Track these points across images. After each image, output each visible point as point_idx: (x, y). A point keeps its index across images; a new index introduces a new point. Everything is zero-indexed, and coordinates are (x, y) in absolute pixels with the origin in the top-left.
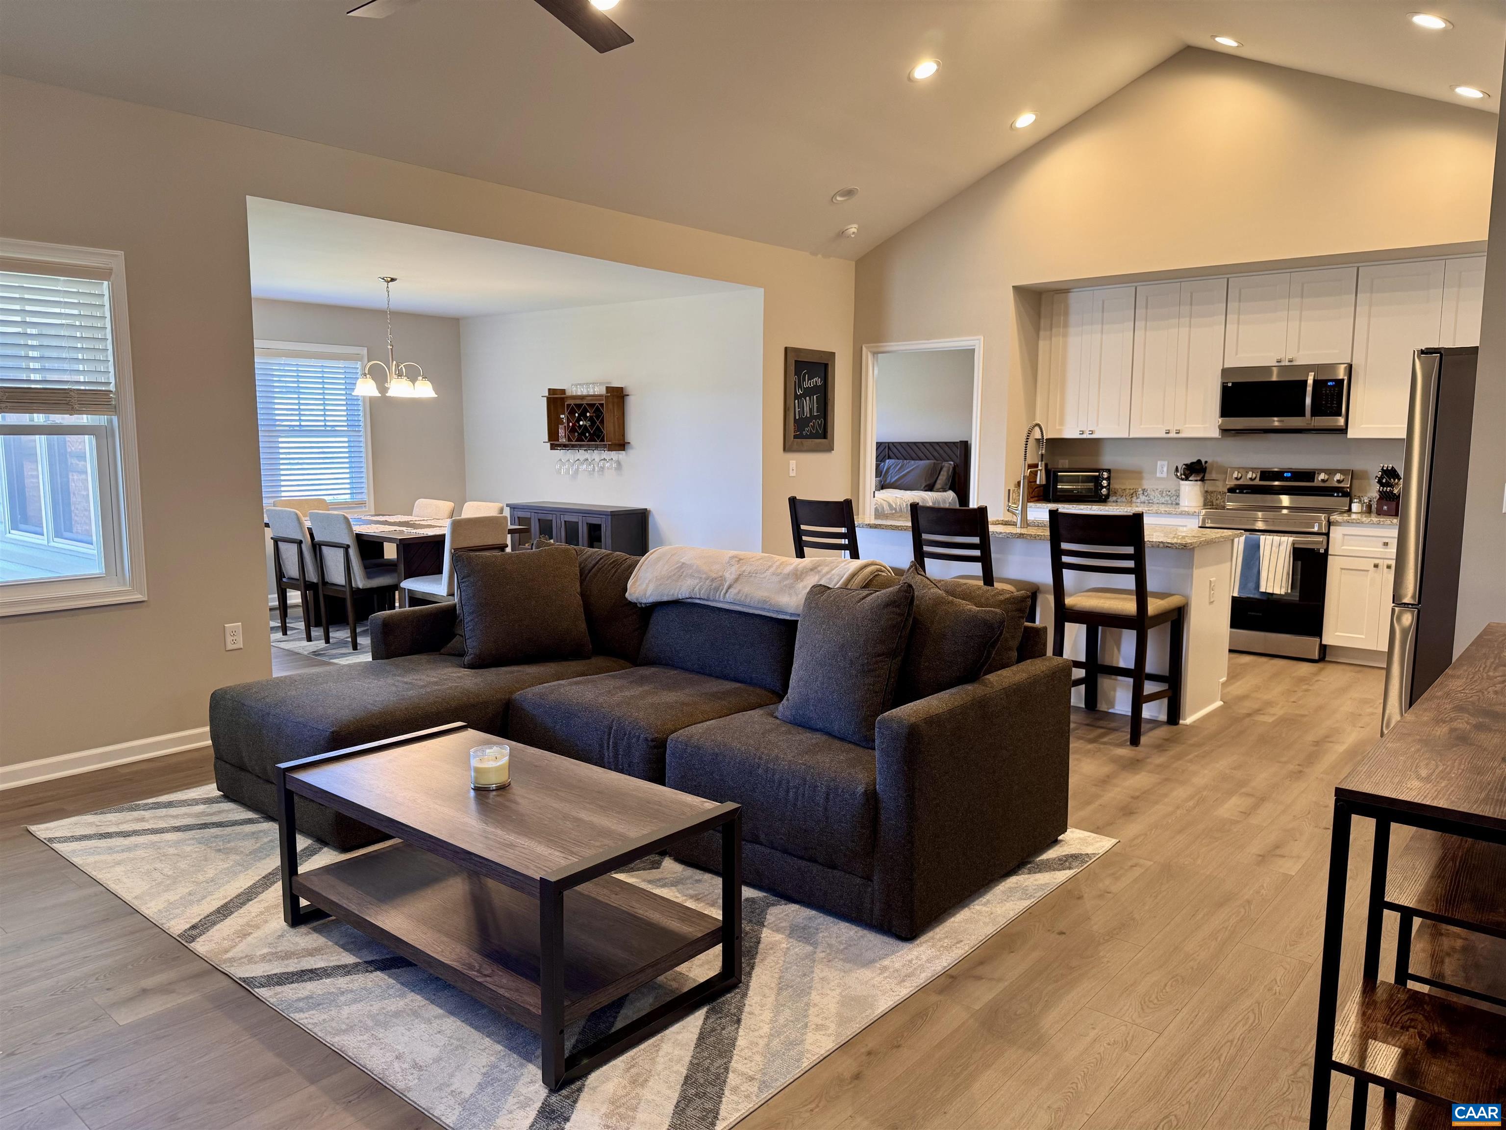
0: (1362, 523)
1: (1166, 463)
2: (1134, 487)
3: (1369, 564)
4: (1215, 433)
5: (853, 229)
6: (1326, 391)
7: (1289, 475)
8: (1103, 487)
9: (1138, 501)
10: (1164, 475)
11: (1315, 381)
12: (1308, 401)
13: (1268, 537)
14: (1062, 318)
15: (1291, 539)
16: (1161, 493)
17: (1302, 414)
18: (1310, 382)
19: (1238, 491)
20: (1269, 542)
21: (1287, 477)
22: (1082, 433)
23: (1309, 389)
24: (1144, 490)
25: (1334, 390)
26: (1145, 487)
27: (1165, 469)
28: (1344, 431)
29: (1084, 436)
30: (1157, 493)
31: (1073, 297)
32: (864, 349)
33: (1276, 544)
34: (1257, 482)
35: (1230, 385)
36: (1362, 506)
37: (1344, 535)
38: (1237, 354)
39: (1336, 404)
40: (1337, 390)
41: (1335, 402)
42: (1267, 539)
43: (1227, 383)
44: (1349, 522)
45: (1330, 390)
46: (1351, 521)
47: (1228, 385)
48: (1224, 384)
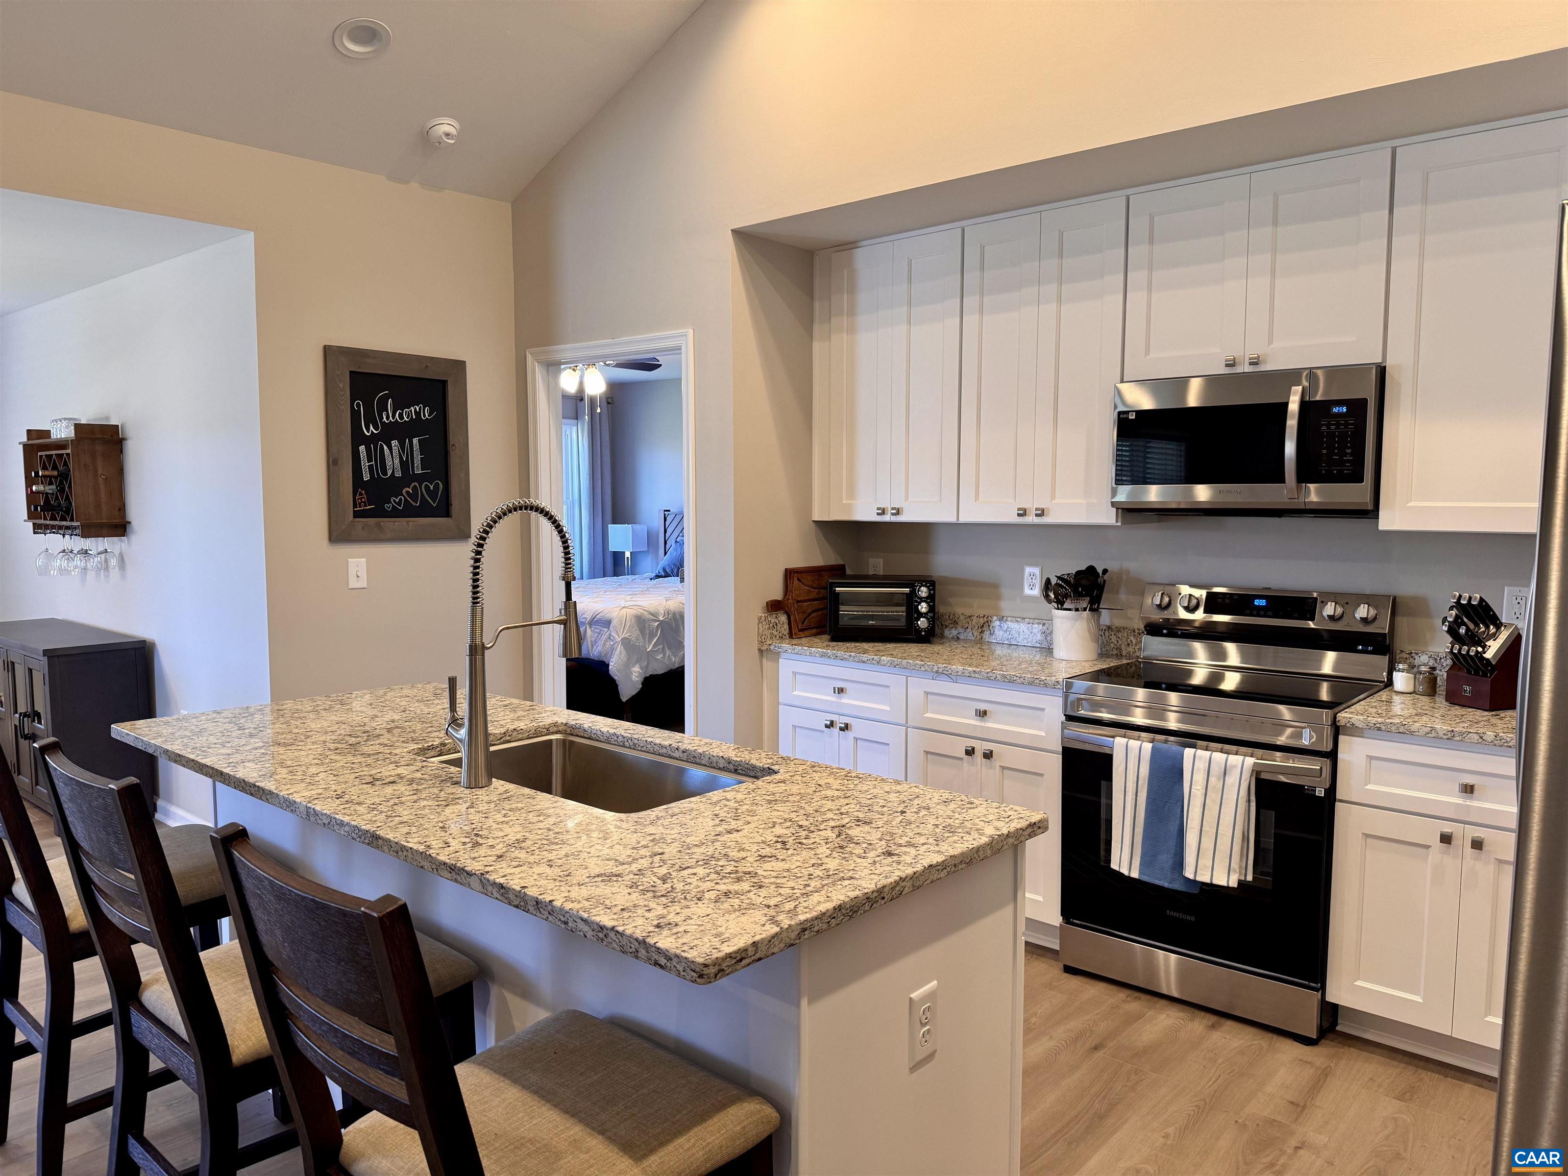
0: (1412, 733)
1: (1034, 569)
2: (986, 612)
3: (1430, 832)
4: (1109, 517)
5: (446, 126)
6: (1328, 426)
7: (1263, 603)
8: (921, 615)
9: (993, 639)
10: (1036, 593)
11: (1303, 404)
12: (1290, 448)
13: (1200, 752)
14: (845, 296)
15: (1250, 761)
16: (1030, 625)
17: (1280, 478)
18: (1294, 406)
19: (1165, 631)
20: (1201, 766)
21: (1259, 608)
22: (883, 512)
23: (1292, 423)
24: (1001, 620)
25: (1346, 425)
26: (1003, 614)
27: (1037, 582)
28: (1371, 512)
29: (887, 518)
30: (1023, 627)
31: (861, 255)
32: (529, 358)
33: (1216, 770)
34: (1200, 616)
35: (1132, 416)
36: (1414, 680)
37: (1371, 758)
38: (1147, 352)
39: (1351, 455)
40: (1351, 424)
41: (1349, 451)
42: (1200, 757)
43: (1127, 412)
44: (1379, 729)
45: (1338, 425)
46: (1383, 728)
47: (1130, 418)
48: (1121, 416)
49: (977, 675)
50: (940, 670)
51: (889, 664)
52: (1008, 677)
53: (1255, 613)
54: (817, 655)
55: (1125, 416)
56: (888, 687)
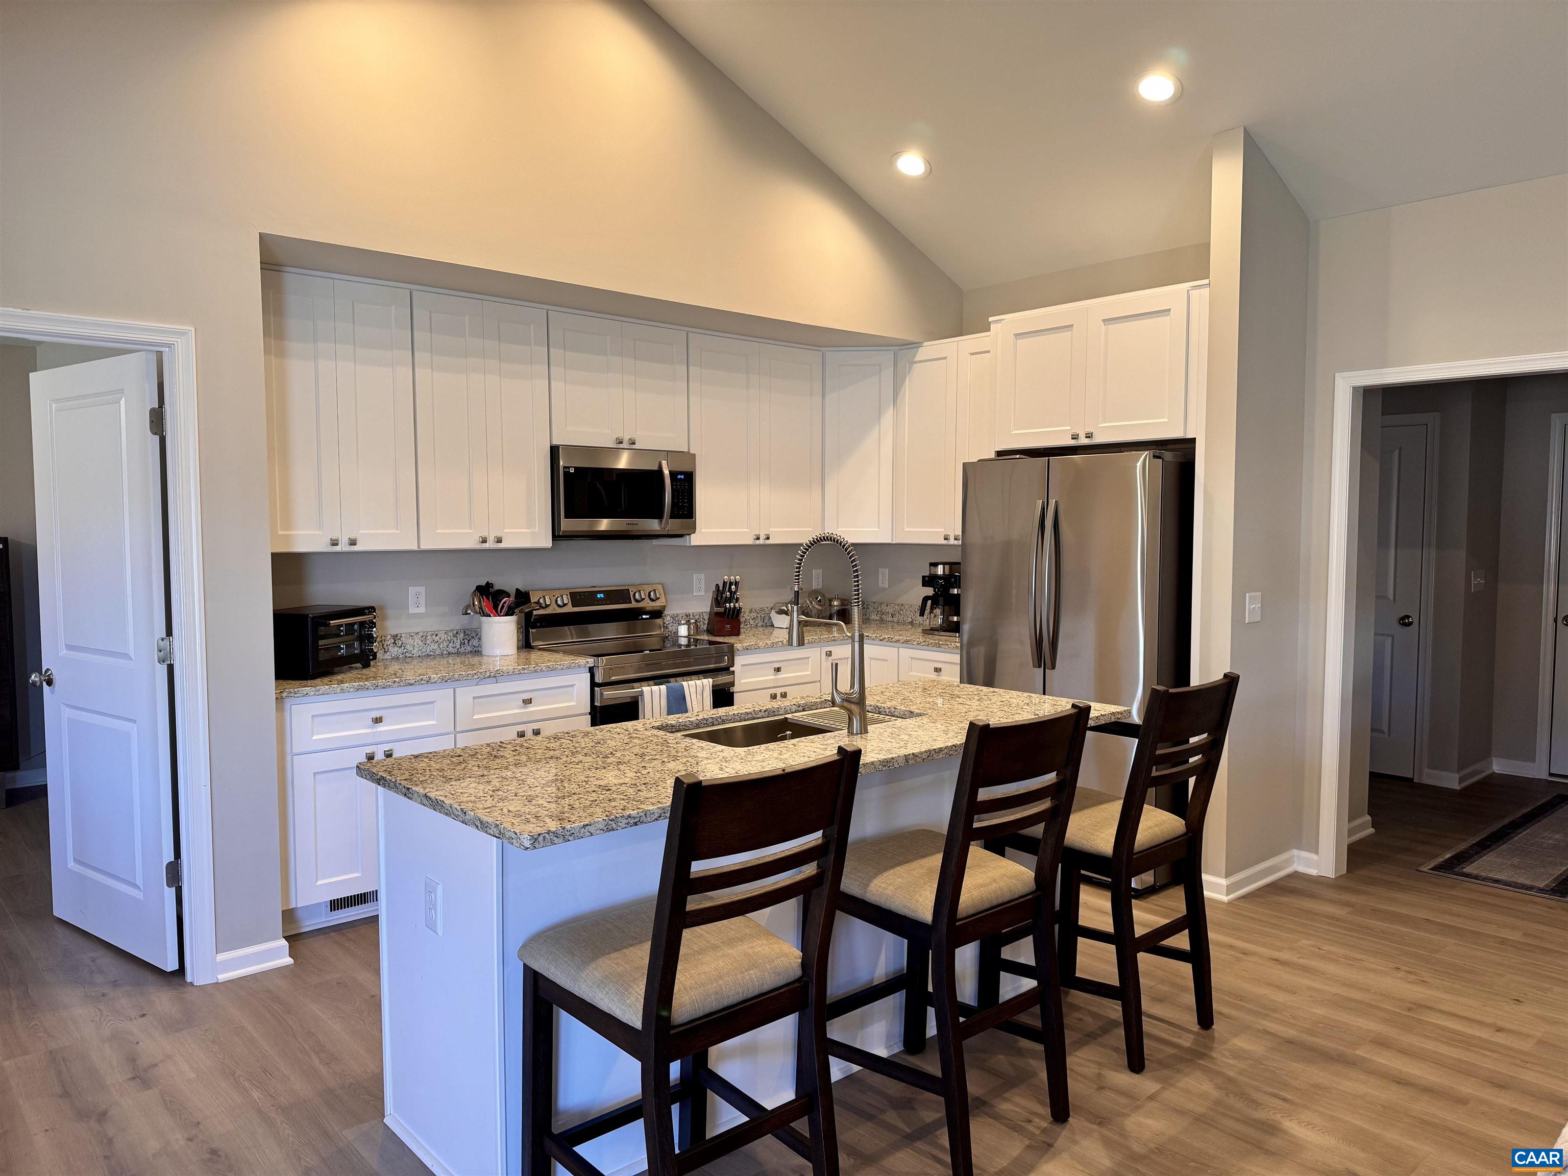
0: (759, 648)
1: (422, 590)
4: (545, 541)
6: (677, 486)
7: (602, 595)
9: (387, 656)
10: (422, 610)
11: (671, 472)
12: (667, 499)
13: (690, 683)
15: (710, 680)
16: (424, 638)
17: (663, 515)
18: (666, 472)
19: (538, 624)
20: (693, 690)
21: (598, 599)
22: (335, 543)
24: (395, 637)
25: (685, 485)
26: (394, 633)
27: (422, 600)
28: (689, 535)
29: (339, 549)
30: (417, 641)
35: (572, 470)
36: (689, 628)
38: (566, 425)
39: (687, 503)
40: (687, 486)
41: (686, 501)
42: (691, 685)
43: (569, 468)
44: (748, 649)
45: (681, 485)
46: (749, 648)
47: (571, 471)
48: (565, 470)
49: (525, 671)
50: (492, 674)
51: (440, 681)
52: (551, 667)
53: (600, 602)
54: (352, 690)
55: (567, 470)
56: (433, 702)
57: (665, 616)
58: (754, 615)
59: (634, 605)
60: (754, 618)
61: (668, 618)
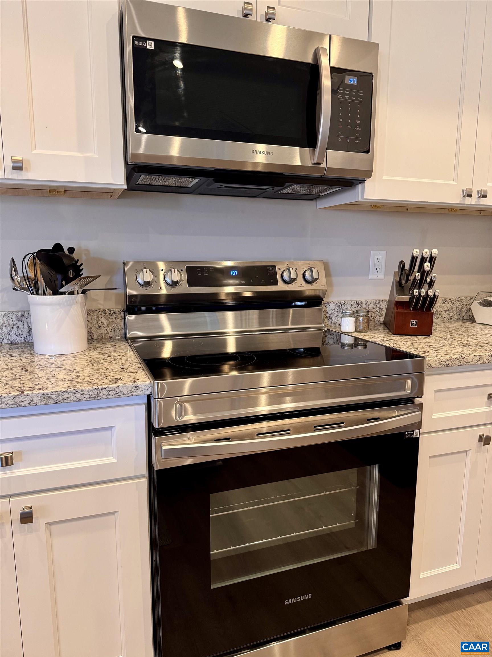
0: (468, 363)
6: (345, 96)
19: (143, 308)
25: (357, 97)
34: (184, 288)
36: (357, 322)
37: (436, 391)
40: (361, 96)
41: (358, 122)
44: (448, 365)
45: (351, 96)
46: (451, 364)
47: (148, 47)
48: (137, 43)
55: (141, 44)
57: (328, 303)
58: (448, 306)
59: (281, 287)
60: (448, 310)
61: (332, 306)
